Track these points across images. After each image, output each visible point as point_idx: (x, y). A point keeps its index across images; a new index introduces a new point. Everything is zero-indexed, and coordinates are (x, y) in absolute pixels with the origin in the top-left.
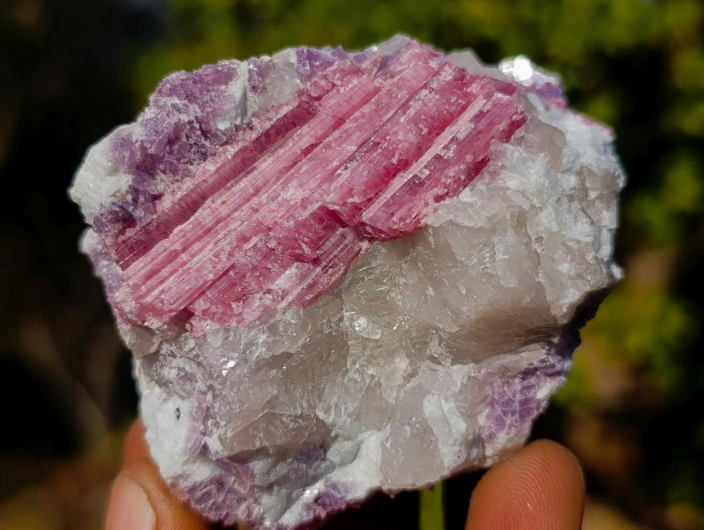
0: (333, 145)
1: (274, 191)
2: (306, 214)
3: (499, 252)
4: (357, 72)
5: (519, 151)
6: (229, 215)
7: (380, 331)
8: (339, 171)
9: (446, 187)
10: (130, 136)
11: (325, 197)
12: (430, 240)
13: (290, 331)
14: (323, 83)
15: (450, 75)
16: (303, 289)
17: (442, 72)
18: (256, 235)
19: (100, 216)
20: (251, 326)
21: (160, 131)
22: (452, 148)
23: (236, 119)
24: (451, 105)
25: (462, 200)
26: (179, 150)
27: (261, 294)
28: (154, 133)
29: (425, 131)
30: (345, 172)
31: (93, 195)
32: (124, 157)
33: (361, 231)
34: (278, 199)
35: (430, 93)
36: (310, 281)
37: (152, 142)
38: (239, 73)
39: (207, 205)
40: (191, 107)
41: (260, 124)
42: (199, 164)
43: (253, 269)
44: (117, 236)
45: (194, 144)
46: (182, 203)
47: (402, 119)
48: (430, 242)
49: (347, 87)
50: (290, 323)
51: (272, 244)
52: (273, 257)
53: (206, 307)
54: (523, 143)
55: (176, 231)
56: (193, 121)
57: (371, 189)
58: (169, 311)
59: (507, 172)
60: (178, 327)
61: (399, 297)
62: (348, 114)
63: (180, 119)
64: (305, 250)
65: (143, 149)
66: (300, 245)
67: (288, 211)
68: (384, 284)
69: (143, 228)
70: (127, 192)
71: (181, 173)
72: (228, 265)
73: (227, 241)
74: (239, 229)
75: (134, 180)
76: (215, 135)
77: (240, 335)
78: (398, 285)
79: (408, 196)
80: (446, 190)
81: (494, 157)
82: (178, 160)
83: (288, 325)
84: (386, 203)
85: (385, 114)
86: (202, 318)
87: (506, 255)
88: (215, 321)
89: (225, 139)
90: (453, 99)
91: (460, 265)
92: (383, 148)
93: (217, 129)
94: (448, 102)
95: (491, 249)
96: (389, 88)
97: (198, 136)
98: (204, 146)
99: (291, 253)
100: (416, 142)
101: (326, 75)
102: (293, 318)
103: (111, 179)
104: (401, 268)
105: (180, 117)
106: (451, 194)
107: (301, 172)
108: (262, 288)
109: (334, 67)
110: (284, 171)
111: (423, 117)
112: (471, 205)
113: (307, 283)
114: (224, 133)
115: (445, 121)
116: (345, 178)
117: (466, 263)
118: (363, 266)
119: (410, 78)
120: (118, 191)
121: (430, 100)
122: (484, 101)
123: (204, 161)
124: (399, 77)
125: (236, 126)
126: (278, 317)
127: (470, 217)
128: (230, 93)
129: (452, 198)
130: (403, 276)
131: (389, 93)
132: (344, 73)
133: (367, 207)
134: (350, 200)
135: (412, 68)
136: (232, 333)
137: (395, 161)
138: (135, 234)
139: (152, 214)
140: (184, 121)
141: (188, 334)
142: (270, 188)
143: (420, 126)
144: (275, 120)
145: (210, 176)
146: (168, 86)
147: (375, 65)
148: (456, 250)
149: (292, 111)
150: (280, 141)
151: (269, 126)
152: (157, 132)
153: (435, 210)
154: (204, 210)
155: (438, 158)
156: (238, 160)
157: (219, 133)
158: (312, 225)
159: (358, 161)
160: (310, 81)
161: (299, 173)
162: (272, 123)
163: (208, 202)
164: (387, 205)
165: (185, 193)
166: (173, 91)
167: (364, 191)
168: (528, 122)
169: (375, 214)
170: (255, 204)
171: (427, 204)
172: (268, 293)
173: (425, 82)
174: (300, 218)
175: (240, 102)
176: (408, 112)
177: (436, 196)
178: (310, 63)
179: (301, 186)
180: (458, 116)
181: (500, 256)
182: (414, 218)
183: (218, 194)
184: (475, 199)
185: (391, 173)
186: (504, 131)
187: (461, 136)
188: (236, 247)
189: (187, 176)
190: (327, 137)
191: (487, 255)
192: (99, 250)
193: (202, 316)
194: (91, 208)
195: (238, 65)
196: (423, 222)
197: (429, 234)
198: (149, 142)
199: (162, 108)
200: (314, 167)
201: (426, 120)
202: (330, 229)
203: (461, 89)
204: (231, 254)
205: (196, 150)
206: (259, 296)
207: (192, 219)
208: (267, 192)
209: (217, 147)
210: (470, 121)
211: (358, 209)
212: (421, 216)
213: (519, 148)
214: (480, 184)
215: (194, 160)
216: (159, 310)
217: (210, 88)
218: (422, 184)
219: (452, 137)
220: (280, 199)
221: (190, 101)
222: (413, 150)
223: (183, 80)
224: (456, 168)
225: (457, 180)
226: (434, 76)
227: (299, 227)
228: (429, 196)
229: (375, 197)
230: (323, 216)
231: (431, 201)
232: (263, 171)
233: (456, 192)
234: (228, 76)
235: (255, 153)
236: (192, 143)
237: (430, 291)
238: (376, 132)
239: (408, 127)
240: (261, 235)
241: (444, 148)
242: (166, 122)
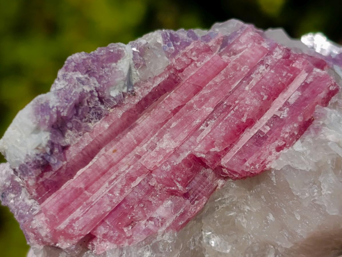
0: (195, 106)
1: (152, 142)
2: (179, 160)
3: (324, 188)
4: (208, 50)
5: (335, 113)
6: (119, 161)
7: (230, 247)
8: (202, 127)
9: (284, 141)
10: (47, 103)
11: (193, 147)
12: (272, 179)
13: (167, 249)
14: (184, 59)
15: (280, 54)
16: (177, 216)
17: (274, 53)
18: (140, 176)
19: (25, 164)
20: (139, 246)
21: (69, 99)
22: (285, 110)
23: (123, 88)
24: (283, 78)
25: (296, 150)
26: (82, 112)
27: (145, 220)
28: (65, 100)
29: (265, 97)
30: (206, 128)
31: (19, 148)
32: (45, 120)
33: (219, 172)
34: (156, 148)
35: (266, 68)
36: (182, 210)
37: (64, 108)
38: (126, 54)
39: (102, 153)
40: (91, 79)
41: (140, 91)
42: (95, 122)
43: (139, 202)
44: (37, 179)
45: (93, 107)
46: (84, 152)
47: (247, 88)
48: (272, 181)
49: (202, 62)
50: (167, 243)
51: (153, 183)
52: (153, 193)
53: (105, 232)
54: (337, 107)
55: (79, 173)
56: (93, 91)
57: (227, 141)
58: (78, 235)
59: (326, 128)
60: (83, 247)
61: (244, 220)
62: (205, 83)
63: (84, 90)
64: (179, 187)
65: (58, 112)
66: (175, 183)
67: (165, 157)
68: (233, 211)
69: (56, 172)
70: (47, 146)
71: (83, 129)
72: (121, 199)
73: (119, 181)
74: (127, 171)
75: (51, 136)
76: (108, 101)
77: (131, 252)
78: (244, 212)
79: (255, 147)
80: (284, 143)
81: (317, 117)
82: (81, 119)
83: (166, 244)
84: (238, 152)
85: (233, 83)
86: (103, 240)
87: (330, 191)
88: (113, 243)
89: (115, 103)
90: (284, 74)
91: (296, 199)
92: (235, 110)
93: (110, 96)
94: (281, 76)
95: (318, 186)
96: (234, 63)
97: (96, 101)
98: (100, 109)
99: (169, 189)
100: (259, 106)
101: (186, 52)
102: (169, 239)
103: (35, 136)
104: (247, 199)
105: (84, 88)
106: (288, 145)
107: (171, 127)
108: (146, 216)
109: (191, 47)
110: (159, 127)
111: (263, 87)
112: (303, 154)
113: (179, 212)
114: (115, 99)
115: (279, 90)
116: (207, 132)
117: (301, 197)
118: (218, 198)
119: (249, 55)
120: (40, 145)
121: (267, 74)
122: (307, 74)
123: (99, 119)
124: (240, 54)
125: (123, 93)
126: (159, 238)
127: (303, 162)
128: (120, 69)
129: (288, 149)
130: (248, 205)
131: (234, 67)
132: (199, 52)
133: (225, 154)
134: (212, 150)
135: (251, 48)
136: (125, 252)
137: (244, 120)
138: (50, 177)
139: (63, 161)
140: (87, 91)
141: (89, 252)
142: (149, 140)
143: (262, 94)
144: (152, 88)
145: (105, 131)
146: (73, 64)
147: (218, 44)
148: (293, 187)
149: (164, 82)
150: (155, 104)
151: (147, 93)
152: (67, 99)
153: (277, 157)
154: (100, 157)
155: (275, 117)
156: (125, 119)
157: (112, 99)
158: (183, 168)
159: (215, 119)
160: (175, 58)
161: (169, 128)
162: (150, 90)
163: (102, 151)
164: (239, 153)
165: (87, 144)
166: (76, 68)
167: (223, 143)
168: (340, 91)
169: (231, 160)
170: (138, 152)
171: (270, 153)
172: (150, 220)
173: (261, 60)
174: (175, 164)
175: (127, 76)
176: (251, 83)
177: (277, 147)
178: (173, 43)
179: (173, 138)
180: (288, 85)
181: (326, 191)
182: (262, 164)
183: (109, 144)
184: (305, 148)
185: (242, 129)
186: (324, 98)
187: (292, 101)
188: (126, 185)
189: (88, 132)
190: (190, 100)
191: (316, 191)
192: (8, 186)
193: (102, 239)
194: (16, 157)
195: (125, 47)
196: (268, 166)
197: (273, 175)
198: (61, 108)
199: (70, 81)
200: (182, 124)
201: (265, 89)
202: (196, 170)
203: (288, 65)
204: (122, 191)
205: (94, 112)
206: (143, 222)
207: (91, 164)
208: (146, 142)
209: (109, 109)
210: (298, 90)
211: (218, 156)
212: (266, 162)
213: (335, 110)
214: (308, 137)
215: (92, 119)
216: (70, 235)
217: (104, 65)
218: (265, 138)
219: (284, 101)
220: (157, 149)
221: (90, 76)
222: (257, 112)
223: (84, 59)
224: (292, 126)
225: (292, 135)
226: (267, 55)
227: (174, 170)
228: (272, 147)
229: (230, 147)
230: (191, 161)
231: (274, 151)
232: (143, 127)
233: (291, 144)
234: (117, 57)
235: (137, 113)
236: (91, 106)
237: (271, 217)
238: (227, 97)
239: (253, 95)
240: (144, 176)
241: (279, 110)
242: (73, 92)
